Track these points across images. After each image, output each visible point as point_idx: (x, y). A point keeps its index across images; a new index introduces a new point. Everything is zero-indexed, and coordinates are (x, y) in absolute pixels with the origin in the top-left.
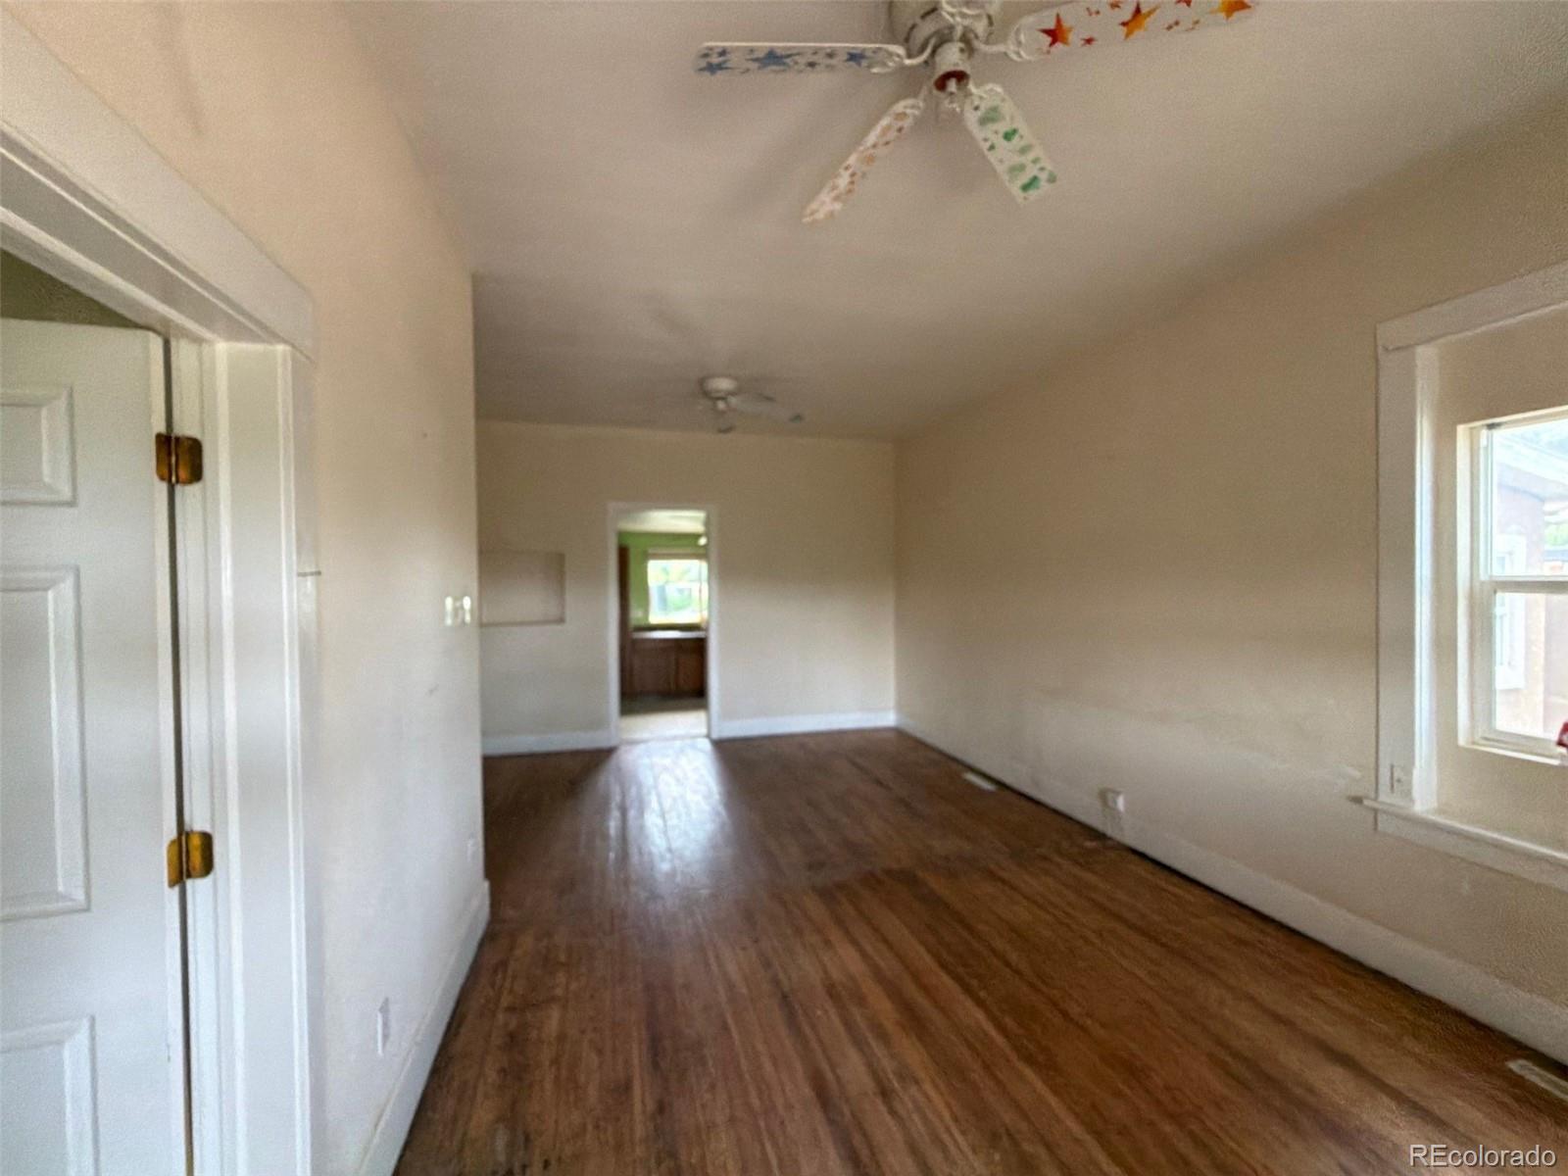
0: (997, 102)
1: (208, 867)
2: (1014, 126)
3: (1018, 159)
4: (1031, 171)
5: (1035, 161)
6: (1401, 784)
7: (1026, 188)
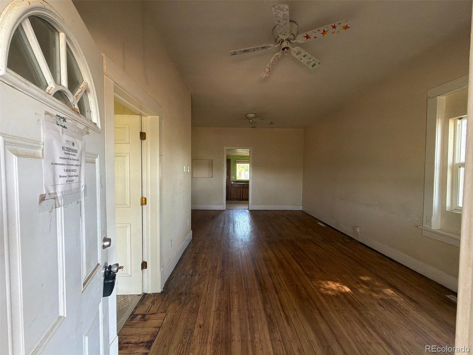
0: (299, 50)
1: (146, 204)
2: (305, 54)
3: (309, 60)
4: (313, 63)
5: (314, 60)
6: (429, 222)
7: (313, 66)
